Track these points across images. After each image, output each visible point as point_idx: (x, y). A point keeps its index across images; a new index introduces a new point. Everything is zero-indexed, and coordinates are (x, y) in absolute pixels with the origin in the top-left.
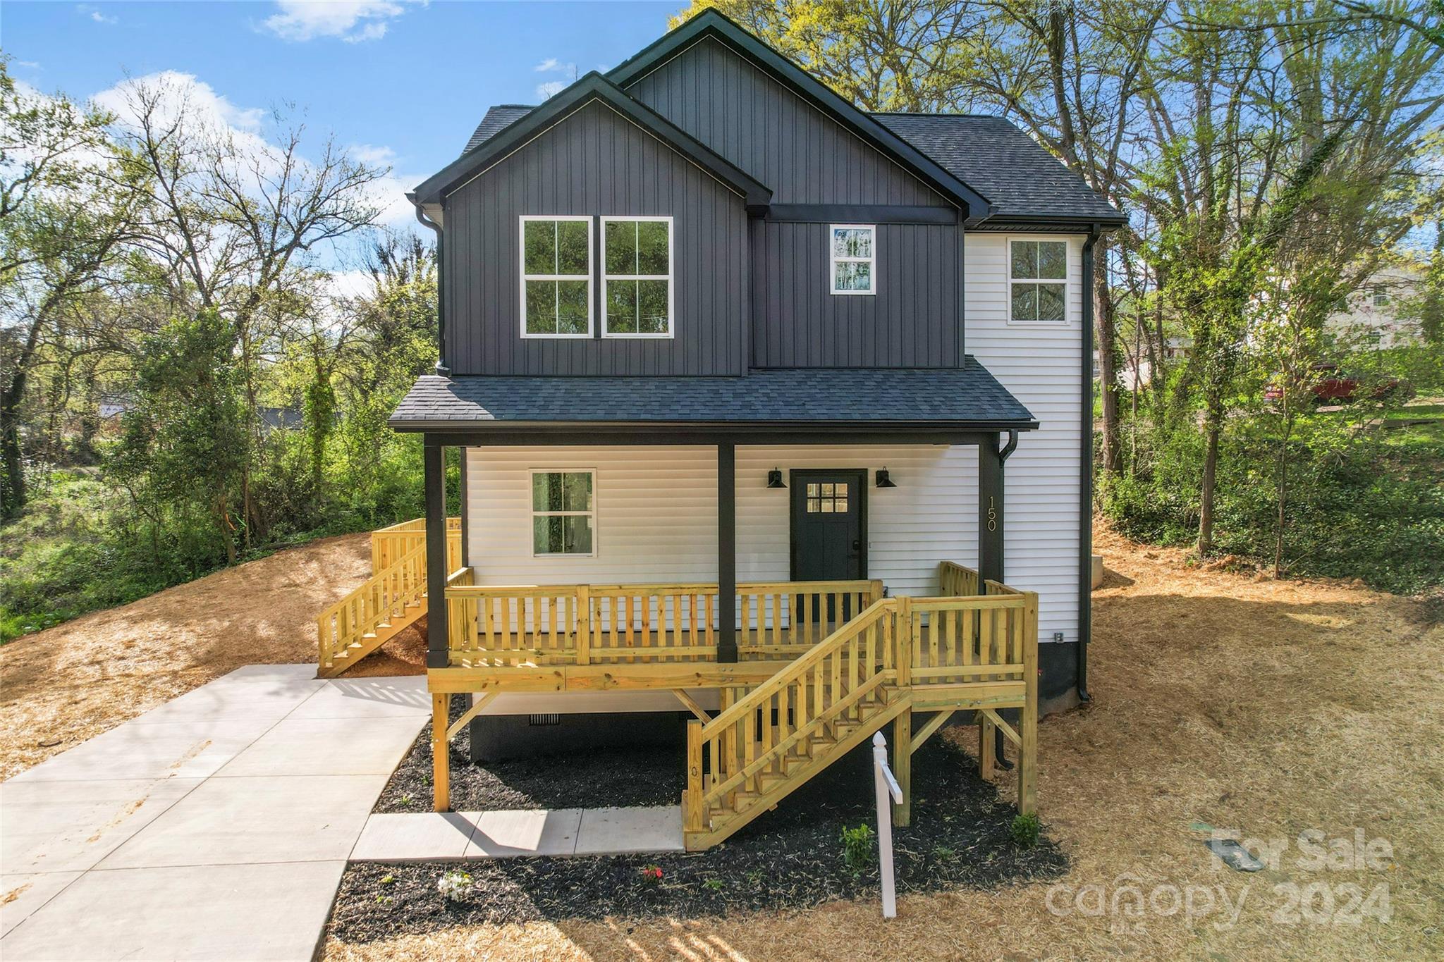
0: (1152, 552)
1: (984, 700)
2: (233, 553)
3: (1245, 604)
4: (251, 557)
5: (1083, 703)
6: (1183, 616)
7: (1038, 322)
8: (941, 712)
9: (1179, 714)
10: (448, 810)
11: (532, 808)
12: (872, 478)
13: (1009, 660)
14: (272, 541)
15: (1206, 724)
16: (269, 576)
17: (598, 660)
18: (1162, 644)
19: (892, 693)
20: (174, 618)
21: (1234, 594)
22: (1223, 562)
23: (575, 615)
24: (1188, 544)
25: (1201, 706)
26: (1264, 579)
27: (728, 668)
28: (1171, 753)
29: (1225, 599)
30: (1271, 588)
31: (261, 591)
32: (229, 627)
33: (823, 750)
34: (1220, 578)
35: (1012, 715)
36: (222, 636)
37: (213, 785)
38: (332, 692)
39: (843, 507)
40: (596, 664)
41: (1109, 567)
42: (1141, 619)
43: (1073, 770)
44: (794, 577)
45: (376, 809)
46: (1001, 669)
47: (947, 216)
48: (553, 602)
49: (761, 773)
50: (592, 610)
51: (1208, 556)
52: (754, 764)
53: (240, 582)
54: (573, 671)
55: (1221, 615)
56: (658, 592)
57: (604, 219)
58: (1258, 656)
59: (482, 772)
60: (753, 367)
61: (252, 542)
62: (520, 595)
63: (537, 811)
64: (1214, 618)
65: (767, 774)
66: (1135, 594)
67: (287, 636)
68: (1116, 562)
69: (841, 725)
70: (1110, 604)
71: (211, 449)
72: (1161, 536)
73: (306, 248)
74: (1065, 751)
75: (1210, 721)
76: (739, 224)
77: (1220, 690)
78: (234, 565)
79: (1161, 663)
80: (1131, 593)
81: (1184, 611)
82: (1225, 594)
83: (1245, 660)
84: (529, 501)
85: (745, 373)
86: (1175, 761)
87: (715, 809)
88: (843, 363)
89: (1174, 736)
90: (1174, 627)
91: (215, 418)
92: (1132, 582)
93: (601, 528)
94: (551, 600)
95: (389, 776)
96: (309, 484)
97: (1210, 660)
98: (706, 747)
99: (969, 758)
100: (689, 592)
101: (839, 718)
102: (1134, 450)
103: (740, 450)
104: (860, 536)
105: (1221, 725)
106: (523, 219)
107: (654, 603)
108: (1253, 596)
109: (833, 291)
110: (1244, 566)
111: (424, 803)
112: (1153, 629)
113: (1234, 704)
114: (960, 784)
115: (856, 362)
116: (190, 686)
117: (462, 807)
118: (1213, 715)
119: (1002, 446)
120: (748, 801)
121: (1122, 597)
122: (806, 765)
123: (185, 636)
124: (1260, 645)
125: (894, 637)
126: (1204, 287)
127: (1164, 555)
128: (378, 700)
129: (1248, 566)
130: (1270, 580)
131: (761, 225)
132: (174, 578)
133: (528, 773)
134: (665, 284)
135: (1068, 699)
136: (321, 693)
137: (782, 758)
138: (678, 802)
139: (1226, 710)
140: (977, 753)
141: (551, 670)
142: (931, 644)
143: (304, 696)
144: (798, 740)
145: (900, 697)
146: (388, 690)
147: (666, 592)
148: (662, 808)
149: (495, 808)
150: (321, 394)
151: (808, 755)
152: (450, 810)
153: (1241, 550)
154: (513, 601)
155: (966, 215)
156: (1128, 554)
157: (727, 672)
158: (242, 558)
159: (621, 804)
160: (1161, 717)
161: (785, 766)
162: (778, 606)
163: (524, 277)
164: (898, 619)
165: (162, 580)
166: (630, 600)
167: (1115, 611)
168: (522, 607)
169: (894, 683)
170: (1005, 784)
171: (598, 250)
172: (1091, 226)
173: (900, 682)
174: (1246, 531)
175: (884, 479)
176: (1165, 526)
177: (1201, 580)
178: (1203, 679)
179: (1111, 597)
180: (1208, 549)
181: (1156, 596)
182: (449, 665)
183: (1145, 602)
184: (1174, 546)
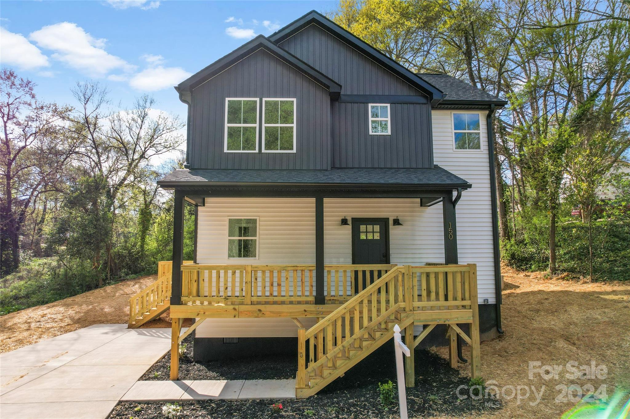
0: (528, 274)
1: (450, 319)
2: (101, 282)
3: (577, 293)
4: (109, 284)
5: (500, 335)
6: (546, 299)
7: (468, 150)
8: (429, 325)
9: (551, 339)
10: (177, 380)
11: (219, 379)
12: (391, 222)
13: (463, 299)
14: (120, 278)
15: (566, 344)
16: (116, 290)
17: (255, 303)
18: (538, 311)
19: (403, 315)
20: (67, 305)
21: (571, 289)
22: (563, 276)
23: (244, 279)
24: (544, 269)
25: (562, 336)
26: (585, 283)
27: (321, 308)
28: (550, 356)
29: (566, 291)
30: (589, 286)
31: (111, 297)
32: (91, 309)
33: (368, 344)
34: (562, 283)
35: (466, 327)
36: (87, 313)
37: (63, 369)
38: (133, 333)
39: (377, 236)
40: (254, 304)
41: (507, 281)
42: (525, 301)
43: (499, 363)
44: (354, 262)
45: (141, 378)
46: (459, 303)
47: (423, 100)
48: (234, 273)
49: (335, 357)
50: (253, 276)
51: (555, 274)
52: (332, 352)
53: (102, 293)
54: (243, 308)
55: (566, 298)
56: (286, 269)
57: (264, 99)
58: (588, 314)
59: (198, 365)
60: (333, 167)
61: (110, 278)
62: (218, 269)
63: (222, 381)
64: (562, 299)
65: (339, 357)
66: (520, 292)
67: (118, 313)
68: (510, 279)
69: (377, 331)
70: (509, 296)
71: (94, 233)
72: (530, 267)
73: (147, 159)
74: (494, 356)
75: (568, 342)
76: (326, 101)
77: (571, 330)
78: (100, 287)
79: (538, 319)
80: (518, 291)
81: (546, 297)
82: (566, 289)
83: (582, 316)
84: (227, 232)
85: (329, 168)
86: (553, 360)
87: (312, 376)
88: (376, 166)
89: (550, 349)
90: (542, 303)
91: (97, 220)
92: (519, 287)
93: (261, 245)
94: (233, 272)
95: (150, 366)
96: (138, 252)
97: (564, 317)
98: (308, 342)
99: (445, 359)
100: (301, 268)
101: (376, 328)
102: (514, 230)
103: (325, 200)
104: (386, 251)
105: (574, 344)
106: (227, 99)
107: (284, 274)
108: (581, 290)
109: (371, 133)
110: (574, 277)
111: (166, 377)
112: (531, 305)
113: (579, 335)
114: (440, 370)
115: (382, 166)
116: (66, 332)
117: (184, 379)
118: (569, 340)
119: (454, 199)
120: (329, 371)
121: (514, 293)
122: (359, 352)
123: (71, 312)
124: (589, 309)
125: (403, 286)
126: (544, 146)
127: (533, 275)
128: (154, 336)
129: (576, 277)
130: (588, 283)
131: (337, 104)
132: (73, 293)
133: (221, 365)
134: (292, 128)
135: (492, 333)
136: (128, 334)
137: (347, 348)
138: (294, 378)
139: (576, 337)
140: (448, 358)
141: (232, 307)
142: (423, 290)
143: (119, 334)
144: (355, 339)
145: (407, 317)
146: (160, 333)
147: (290, 268)
148: (285, 380)
149: (201, 379)
150: (146, 212)
151: (361, 348)
152: (178, 379)
153: (572, 270)
154: (214, 273)
155: (432, 98)
156: (515, 275)
157: (320, 310)
158: (104, 285)
159: (264, 378)
160: (542, 340)
161: (349, 353)
162: (345, 276)
163: (227, 125)
164: (405, 276)
165: (68, 294)
166: (272, 272)
167: (511, 299)
168: (218, 275)
169: (404, 309)
170: (463, 370)
171: (261, 112)
172: (490, 105)
173: (407, 309)
174: (573, 263)
175: (397, 222)
176: (532, 262)
177: (553, 284)
178: (561, 325)
179: (509, 293)
180: (554, 271)
181: (532, 292)
182: (182, 304)
183: (526, 294)
184: (537, 271)
